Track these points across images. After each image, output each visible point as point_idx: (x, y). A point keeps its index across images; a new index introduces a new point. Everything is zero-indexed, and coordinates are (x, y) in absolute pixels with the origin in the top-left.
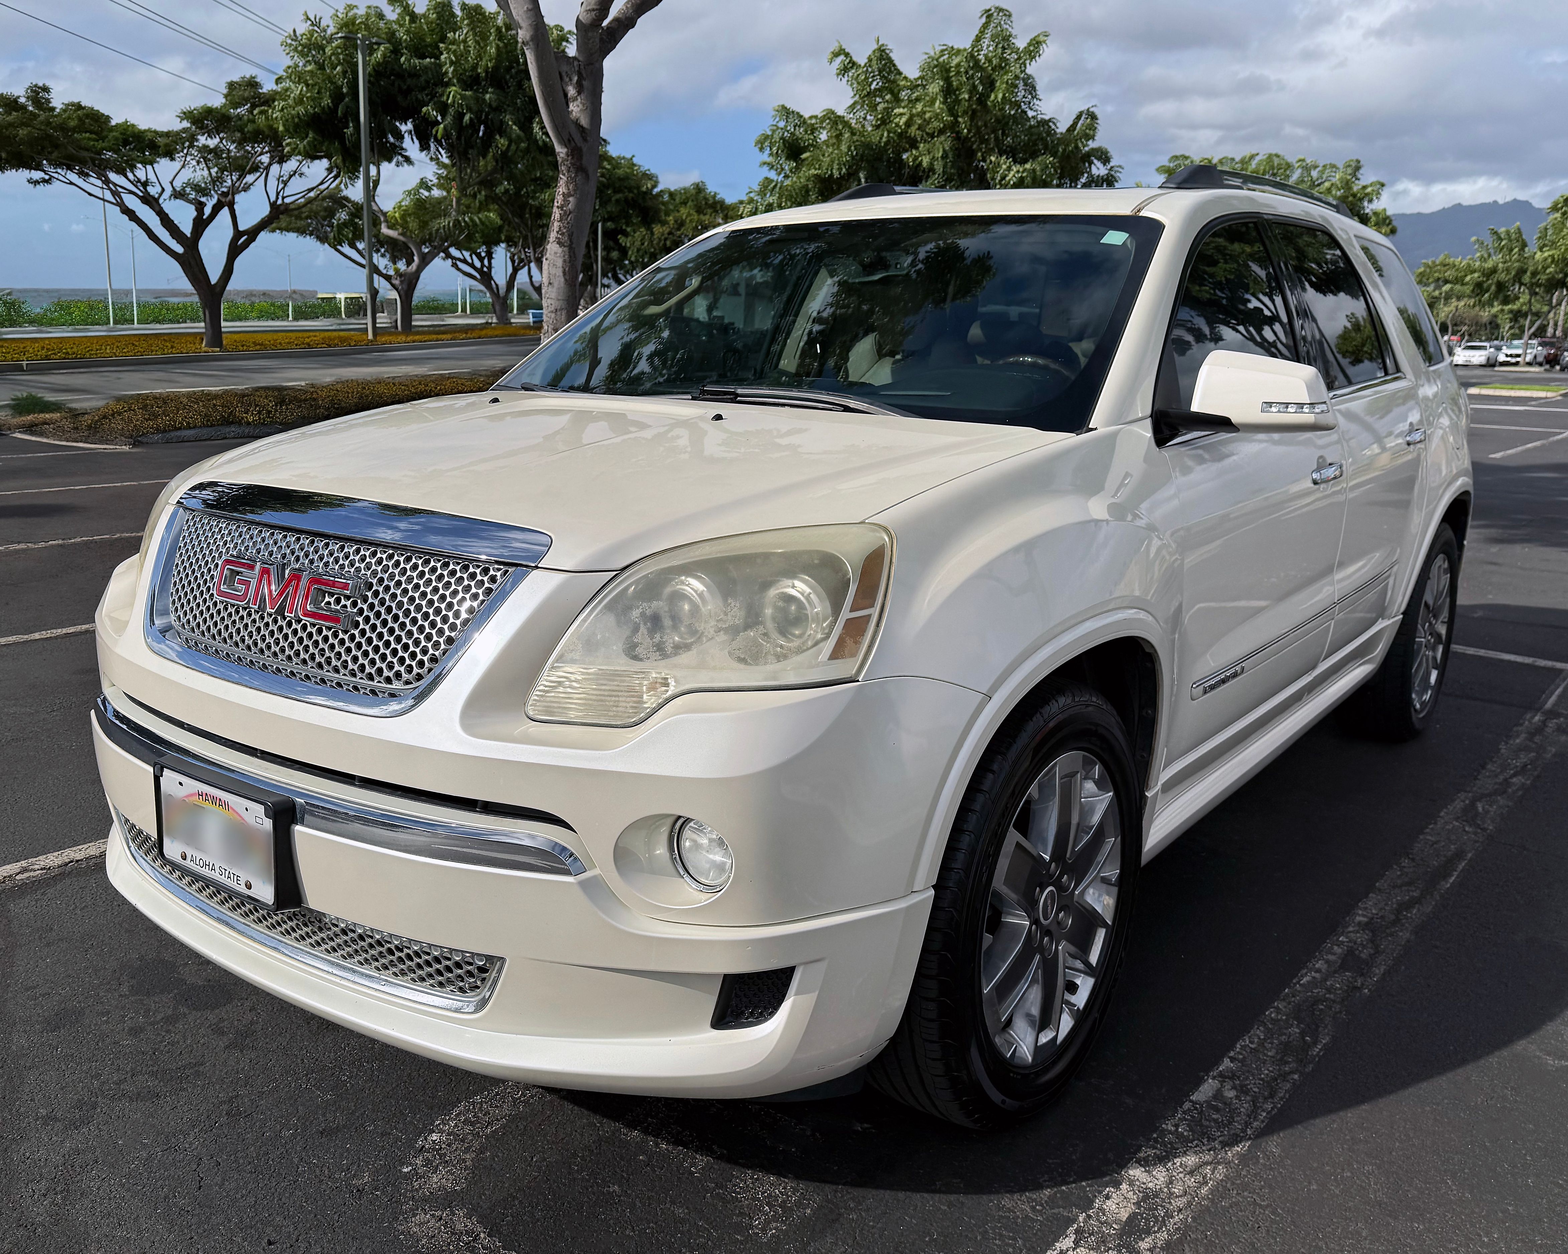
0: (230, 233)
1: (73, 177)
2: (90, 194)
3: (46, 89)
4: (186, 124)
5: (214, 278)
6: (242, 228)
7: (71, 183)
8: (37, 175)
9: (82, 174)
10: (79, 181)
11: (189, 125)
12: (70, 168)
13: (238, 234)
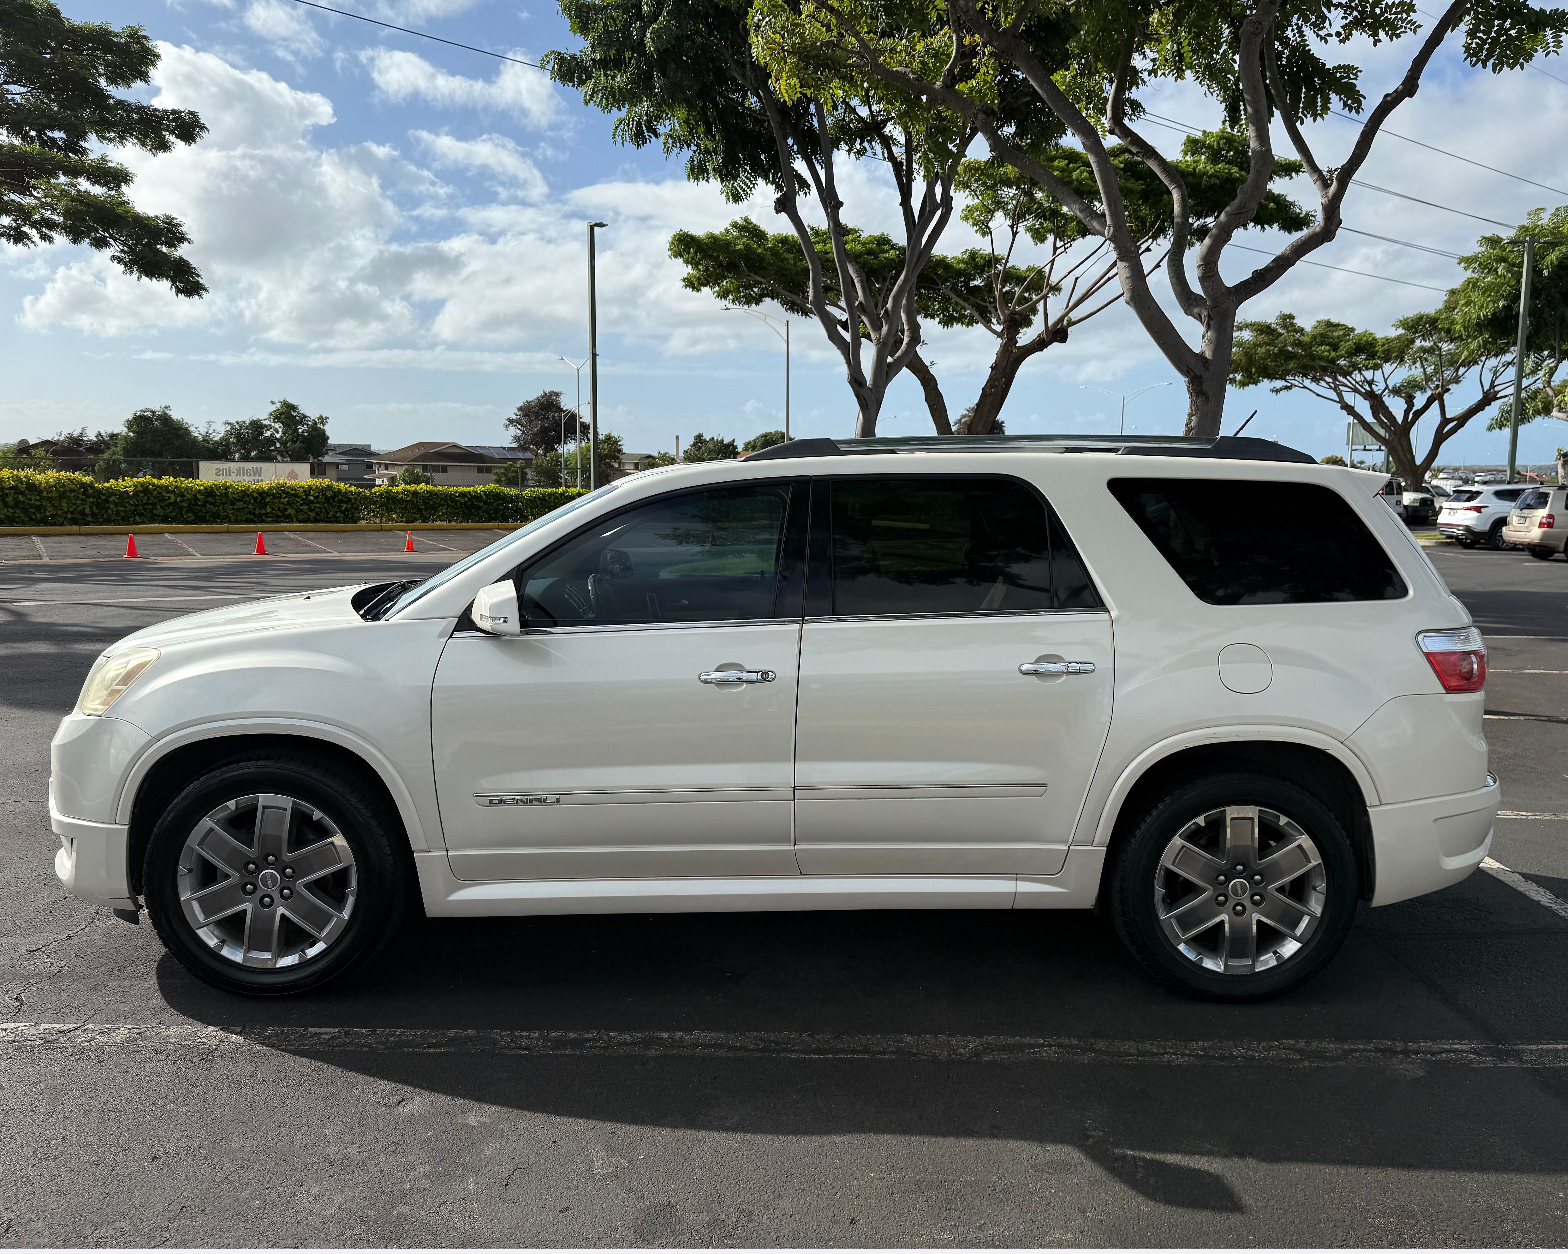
0: (1438, 420)
1: (1307, 382)
2: (1318, 395)
3: (1291, 317)
4: (1401, 331)
5: (1419, 461)
6: (1449, 416)
7: (1305, 387)
8: (1279, 384)
9: (1316, 380)
10: (1313, 386)
11: (1403, 331)
12: (1305, 375)
13: (1445, 421)
